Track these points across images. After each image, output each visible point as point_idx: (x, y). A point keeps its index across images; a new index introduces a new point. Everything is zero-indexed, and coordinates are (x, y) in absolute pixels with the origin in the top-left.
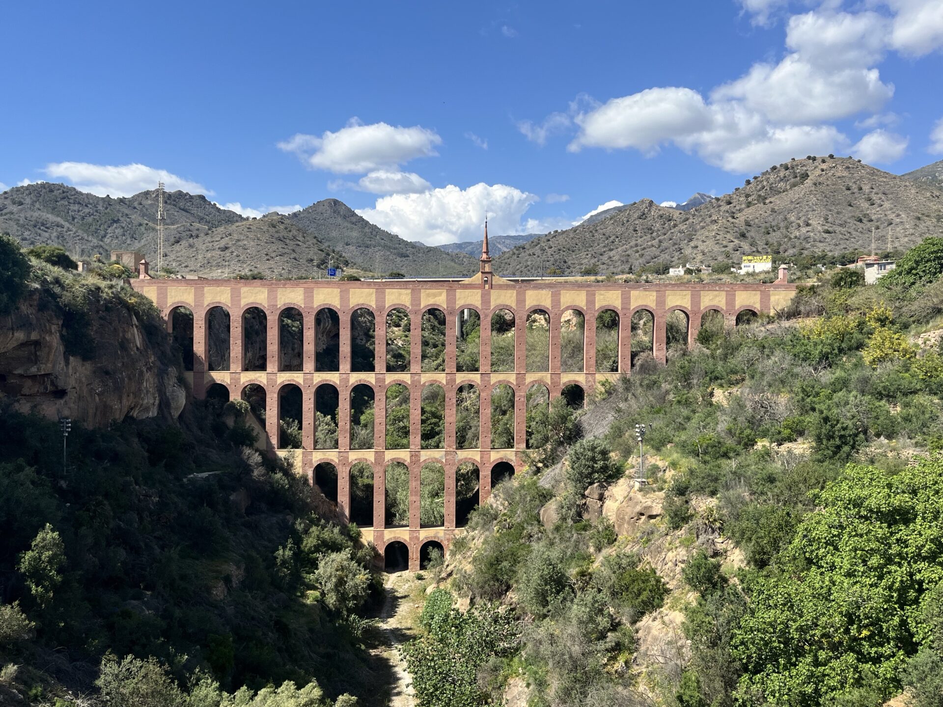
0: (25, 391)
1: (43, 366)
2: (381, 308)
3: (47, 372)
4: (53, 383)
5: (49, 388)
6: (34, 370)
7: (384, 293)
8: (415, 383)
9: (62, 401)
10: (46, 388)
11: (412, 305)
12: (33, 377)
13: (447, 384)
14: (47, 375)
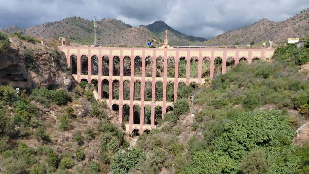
0: (16, 79)
1: (19, 72)
2: (133, 56)
3: (21, 74)
4: (23, 78)
5: (22, 78)
6: (17, 73)
7: (134, 51)
8: (143, 80)
9: (26, 83)
10: (21, 79)
11: (142, 55)
12: (18, 75)
13: (153, 81)
14: (22, 75)
